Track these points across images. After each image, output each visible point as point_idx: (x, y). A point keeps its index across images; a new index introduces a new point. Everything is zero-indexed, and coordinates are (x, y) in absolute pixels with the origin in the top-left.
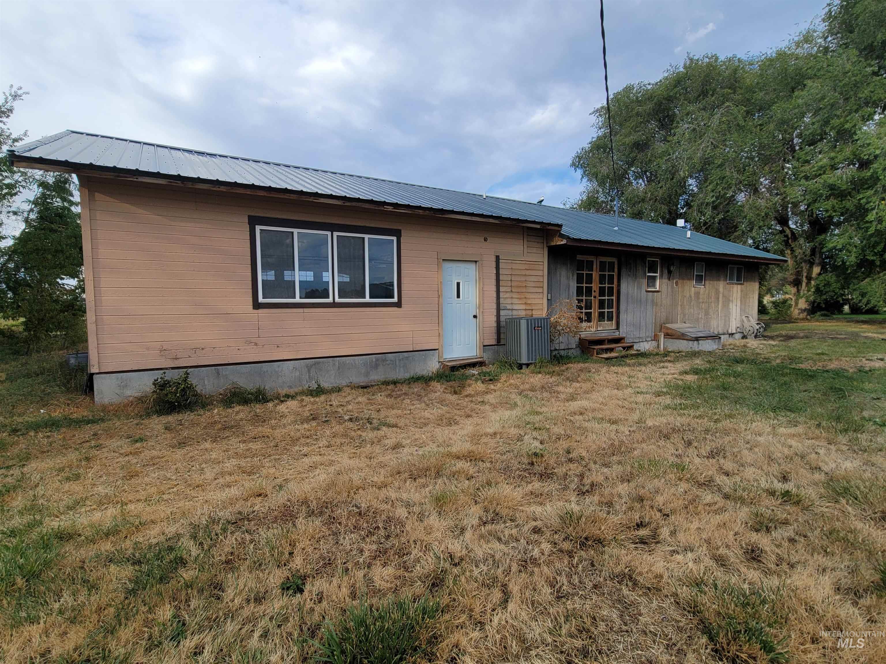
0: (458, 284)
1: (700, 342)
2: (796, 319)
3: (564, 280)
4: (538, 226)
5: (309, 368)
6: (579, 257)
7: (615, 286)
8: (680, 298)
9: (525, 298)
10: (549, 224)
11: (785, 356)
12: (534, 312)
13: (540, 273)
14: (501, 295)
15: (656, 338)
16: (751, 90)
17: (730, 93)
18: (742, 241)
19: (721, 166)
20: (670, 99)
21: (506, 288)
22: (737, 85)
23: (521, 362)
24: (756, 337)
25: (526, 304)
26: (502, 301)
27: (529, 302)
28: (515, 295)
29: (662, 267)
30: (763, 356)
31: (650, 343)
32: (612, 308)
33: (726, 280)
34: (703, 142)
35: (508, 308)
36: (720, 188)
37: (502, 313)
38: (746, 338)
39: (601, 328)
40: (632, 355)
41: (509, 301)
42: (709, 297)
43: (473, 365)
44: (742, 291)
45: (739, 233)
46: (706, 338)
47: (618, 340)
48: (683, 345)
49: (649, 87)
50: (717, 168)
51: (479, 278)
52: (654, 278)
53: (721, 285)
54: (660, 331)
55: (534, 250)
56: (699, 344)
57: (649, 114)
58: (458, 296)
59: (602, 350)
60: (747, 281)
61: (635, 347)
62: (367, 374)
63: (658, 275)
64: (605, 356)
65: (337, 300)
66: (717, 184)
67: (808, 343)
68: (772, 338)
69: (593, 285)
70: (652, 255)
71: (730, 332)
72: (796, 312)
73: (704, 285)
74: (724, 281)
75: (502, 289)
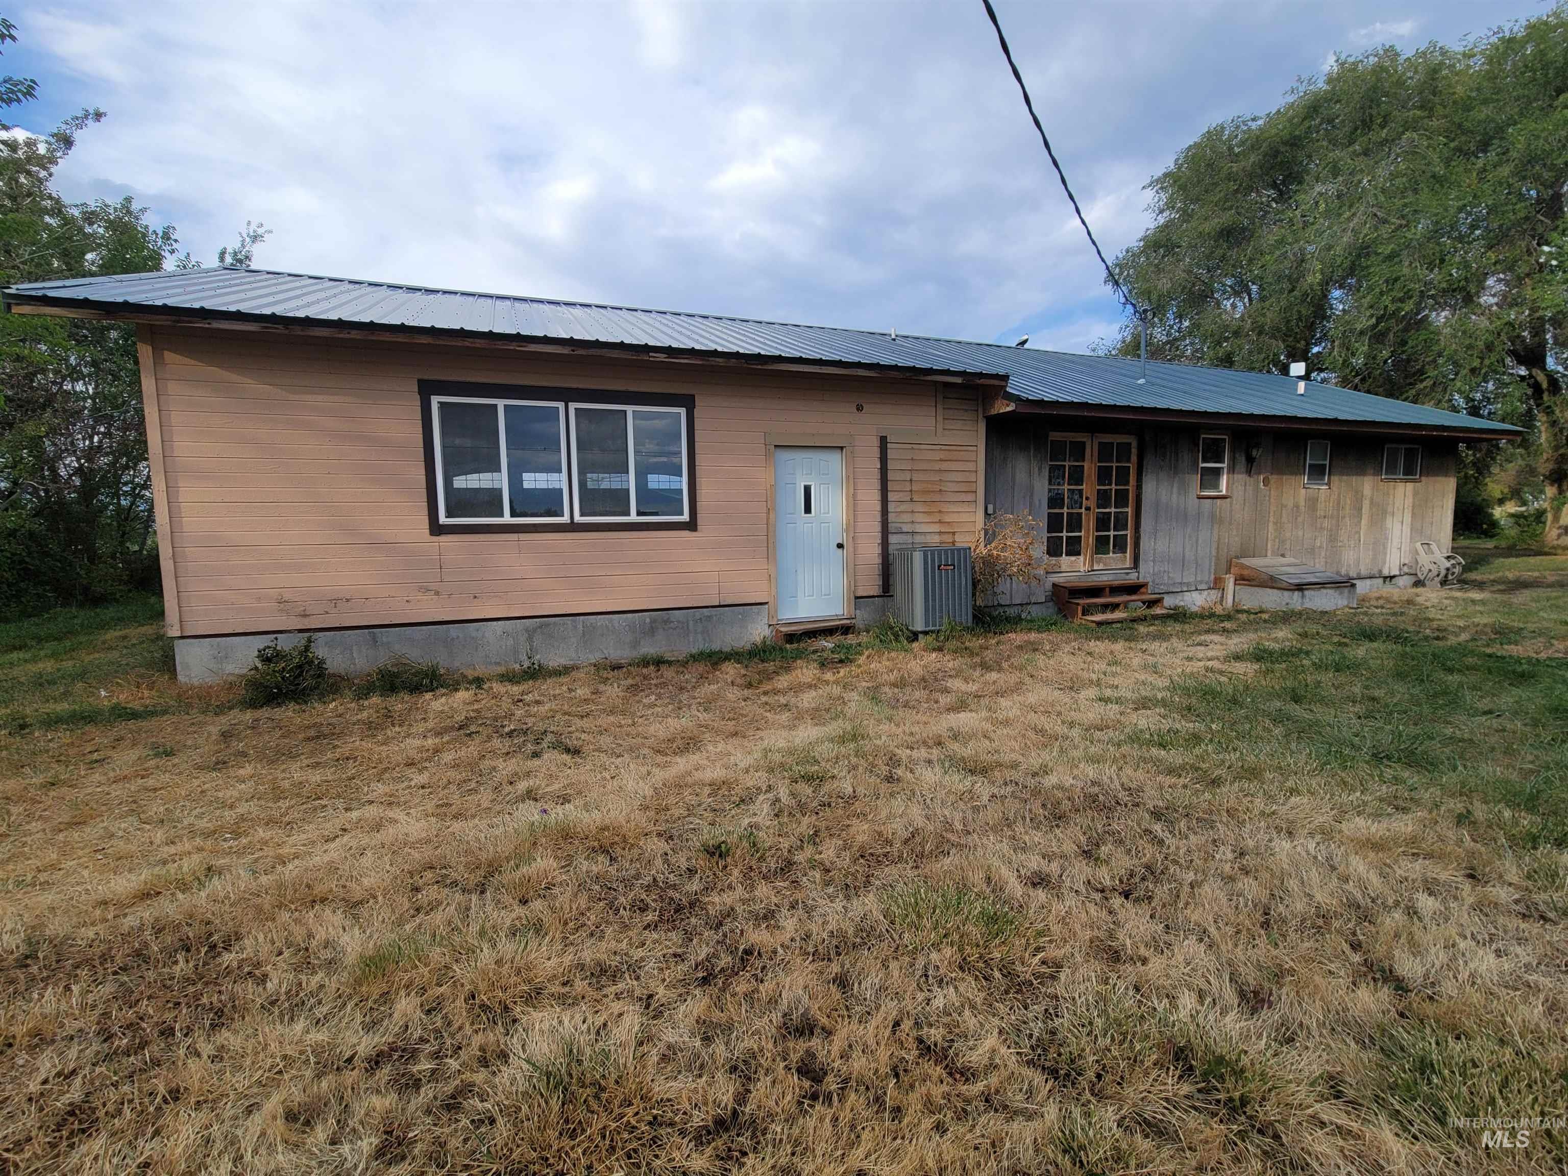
0: (807, 490)
1: (1306, 592)
2: (1553, 547)
3: (1021, 475)
4: (959, 380)
5: (530, 634)
6: (1055, 436)
7: (1131, 487)
8: (1273, 508)
9: (940, 512)
10: (981, 375)
11: (1485, 625)
12: (958, 538)
13: (971, 466)
14: (891, 507)
15: (1217, 584)
16: (1467, 106)
17: (1422, 118)
18: (1432, 399)
19: (1390, 257)
20: (1294, 142)
21: (901, 494)
22: (1437, 100)
23: (914, 629)
24: (1444, 582)
25: (940, 522)
26: (891, 517)
27: (947, 519)
28: (919, 508)
29: (1233, 451)
30: (1435, 624)
31: (1206, 593)
32: (1125, 528)
33: (1378, 472)
34: (1354, 215)
35: (905, 530)
36: (1386, 300)
37: (893, 539)
38: (1424, 585)
39: (1101, 567)
40: (1155, 617)
41: (907, 518)
42: (1338, 505)
43: (829, 632)
44: (1415, 494)
45: (1428, 383)
46: (1322, 585)
47: (1134, 589)
48: (1271, 600)
49: (1254, 125)
50: (1384, 262)
51: (848, 477)
52: (1217, 472)
53: (1368, 485)
54: (1228, 571)
55: (958, 425)
56: (1303, 596)
57: (1251, 176)
58: (808, 510)
59: (1096, 605)
60: (1428, 475)
61: (1169, 601)
62: (635, 644)
63: (1225, 465)
64: (1099, 617)
65: (577, 518)
66: (1382, 293)
67: (1556, 598)
68: (1480, 585)
69: (1084, 487)
70: (1211, 429)
71: (1386, 572)
72: (1555, 532)
73: (1329, 484)
74: (1374, 475)
75: (891, 496)
